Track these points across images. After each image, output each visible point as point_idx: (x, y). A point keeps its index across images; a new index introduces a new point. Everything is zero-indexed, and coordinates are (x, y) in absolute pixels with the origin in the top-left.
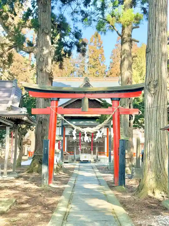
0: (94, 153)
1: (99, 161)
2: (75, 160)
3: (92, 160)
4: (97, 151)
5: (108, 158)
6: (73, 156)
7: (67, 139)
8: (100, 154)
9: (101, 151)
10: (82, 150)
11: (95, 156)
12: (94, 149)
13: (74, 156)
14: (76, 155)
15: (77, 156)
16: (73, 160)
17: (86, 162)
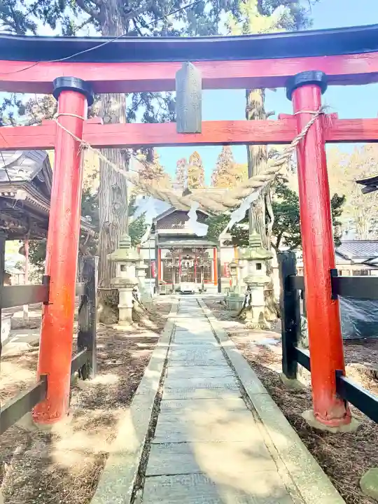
0: (199, 281)
1: (205, 291)
2: (174, 291)
3: (197, 291)
4: (202, 278)
5: (217, 286)
6: (171, 285)
7: (164, 265)
8: (206, 282)
9: (207, 278)
10: (182, 278)
11: (200, 285)
12: (199, 276)
13: (173, 286)
14: (174, 284)
15: (176, 286)
16: (171, 291)
17: (189, 293)
